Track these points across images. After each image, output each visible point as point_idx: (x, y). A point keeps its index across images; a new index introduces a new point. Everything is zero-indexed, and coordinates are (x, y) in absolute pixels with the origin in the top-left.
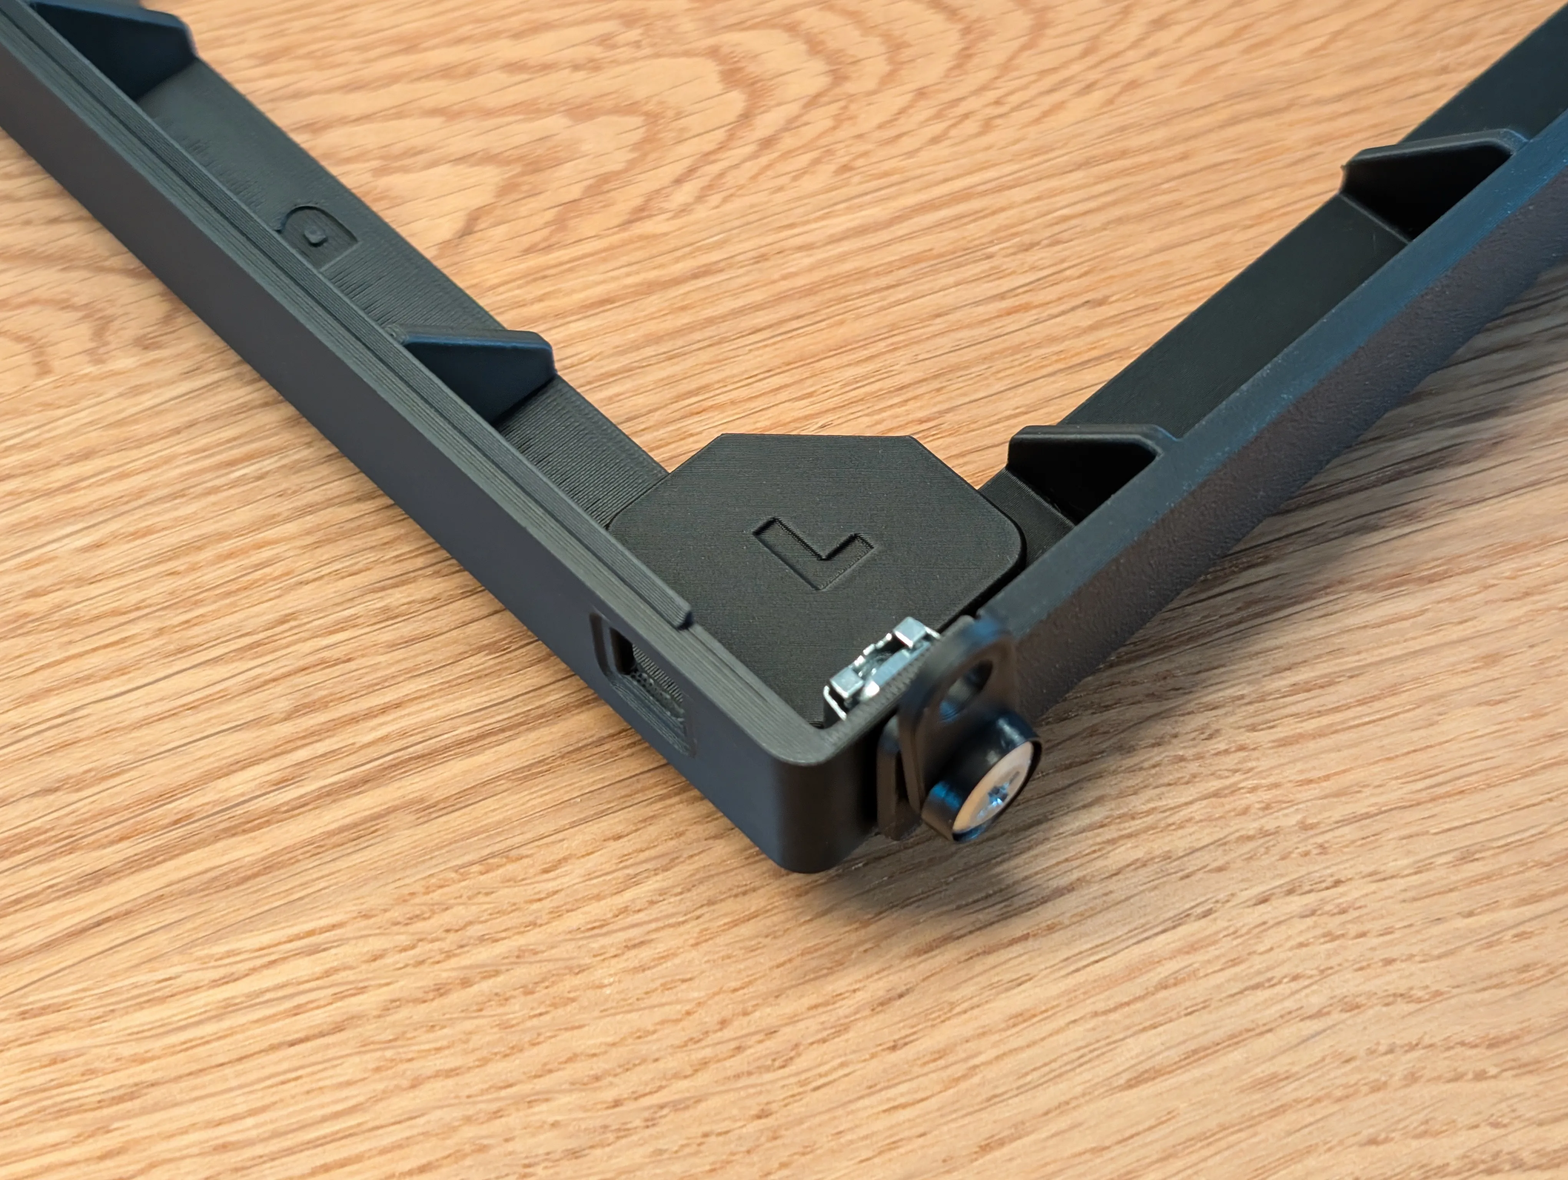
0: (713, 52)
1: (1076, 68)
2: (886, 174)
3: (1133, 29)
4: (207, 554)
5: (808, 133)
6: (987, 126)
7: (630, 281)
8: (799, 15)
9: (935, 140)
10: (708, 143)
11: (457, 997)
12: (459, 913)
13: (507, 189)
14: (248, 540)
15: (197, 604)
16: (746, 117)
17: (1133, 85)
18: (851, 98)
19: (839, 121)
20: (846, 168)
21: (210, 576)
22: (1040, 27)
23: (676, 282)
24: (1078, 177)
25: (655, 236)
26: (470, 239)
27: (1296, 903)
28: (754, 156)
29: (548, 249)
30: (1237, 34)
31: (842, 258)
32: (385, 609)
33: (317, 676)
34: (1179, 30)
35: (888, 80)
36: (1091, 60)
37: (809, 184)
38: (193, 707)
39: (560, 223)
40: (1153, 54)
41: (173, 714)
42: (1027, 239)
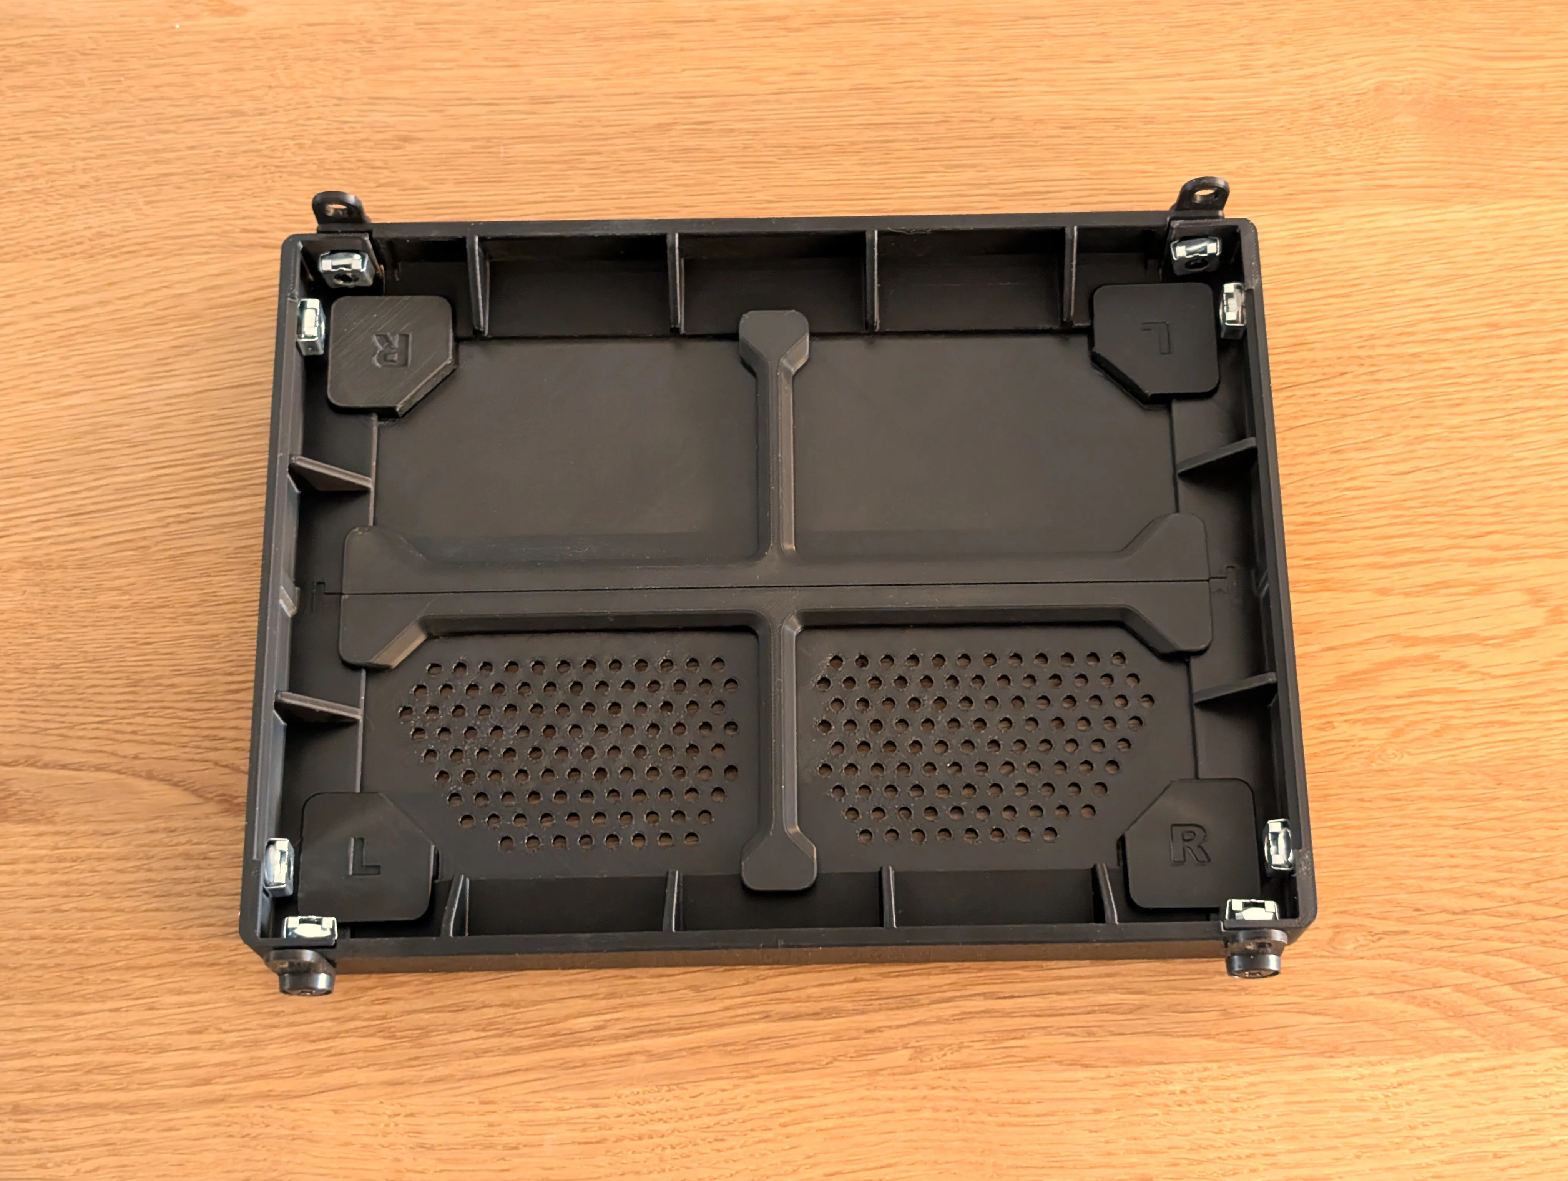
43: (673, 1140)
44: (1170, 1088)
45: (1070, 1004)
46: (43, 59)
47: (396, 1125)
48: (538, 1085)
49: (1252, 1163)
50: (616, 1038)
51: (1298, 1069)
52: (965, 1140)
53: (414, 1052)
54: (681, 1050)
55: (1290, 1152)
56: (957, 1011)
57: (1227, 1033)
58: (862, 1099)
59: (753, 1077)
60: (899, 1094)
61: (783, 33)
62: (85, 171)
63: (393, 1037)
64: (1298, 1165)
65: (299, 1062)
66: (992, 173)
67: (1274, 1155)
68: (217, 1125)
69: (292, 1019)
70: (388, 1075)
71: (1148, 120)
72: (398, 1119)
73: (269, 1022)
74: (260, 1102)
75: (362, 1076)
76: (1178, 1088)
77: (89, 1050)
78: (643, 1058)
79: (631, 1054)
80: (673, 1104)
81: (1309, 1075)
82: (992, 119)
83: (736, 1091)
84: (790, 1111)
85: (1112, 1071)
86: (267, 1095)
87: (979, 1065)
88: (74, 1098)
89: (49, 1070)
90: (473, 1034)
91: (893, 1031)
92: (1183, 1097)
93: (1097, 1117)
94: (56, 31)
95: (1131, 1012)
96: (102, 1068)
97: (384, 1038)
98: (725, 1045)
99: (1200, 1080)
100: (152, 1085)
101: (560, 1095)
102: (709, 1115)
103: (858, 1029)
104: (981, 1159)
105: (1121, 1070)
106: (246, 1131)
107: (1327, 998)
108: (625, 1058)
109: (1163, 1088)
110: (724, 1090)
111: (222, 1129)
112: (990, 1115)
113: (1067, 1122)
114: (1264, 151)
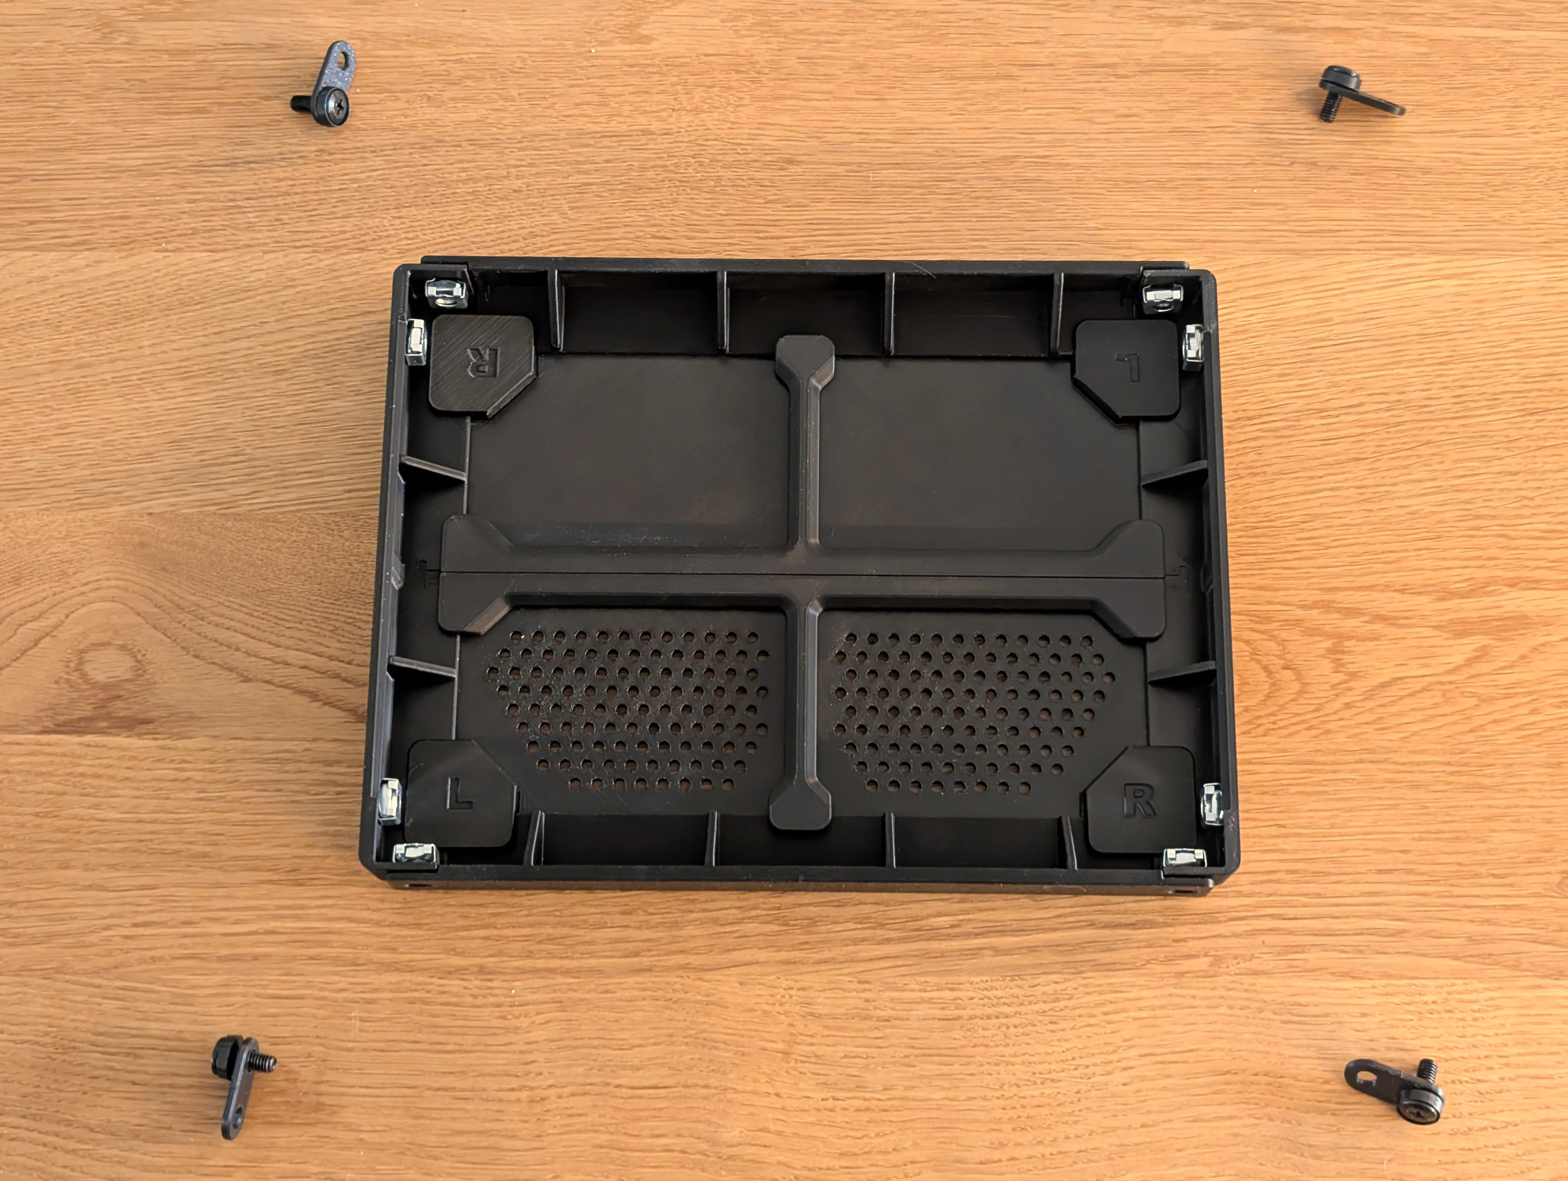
43: (1016, 1020)
44: (1424, 998)
45: (1344, 927)
46: (479, 75)
47: (791, 996)
48: (904, 970)
49: (1489, 1063)
50: (968, 935)
51: (1527, 988)
52: (1255, 1033)
53: (803, 938)
54: (1021, 948)
55: (1519, 1055)
56: (1249, 928)
57: (1472, 956)
58: (1170, 995)
59: (1081, 972)
60: (1201, 993)
61: (1113, 79)
62: (518, 177)
63: (787, 925)
64: (1526, 1066)
65: (712, 942)
66: (1290, 211)
67: (1506, 1057)
68: (645, 990)
69: (704, 906)
70: (783, 955)
71: (1426, 171)
72: (792, 992)
73: (686, 907)
74: (679, 973)
75: (762, 956)
76: (1430, 999)
77: (540, 924)
78: (991, 953)
79: (980, 949)
80: (1015, 991)
81: (1538, 993)
82: (1292, 163)
83: (1067, 984)
84: (1111, 1002)
85: (1377, 983)
86: (685, 967)
87: (1265, 973)
88: (528, 963)
89: (508, 939)
90: (851, 925)
91: (1196, 942)
92: (1434, 1007)
93: (1364, 1020)
94: (489, 50)
95: (1392, 935)
96: (551, 939)
97: (780, 925)
98: (1058, 946)
99: (1448, 993)
100: (592, 955)
101: (923, 979)
102: (1045, 1002)
103: (1167, 939)
104: (1267, 1049)
105: (1385, 982)
106: (668, 996)
107: (1554, 931)
108: (976, 952)
109: (1417, 998)
110: (1056, 983)
111: (649, 993)
112: (1275, 1013)
113: (1339, 1023)
114: (1524, 203)
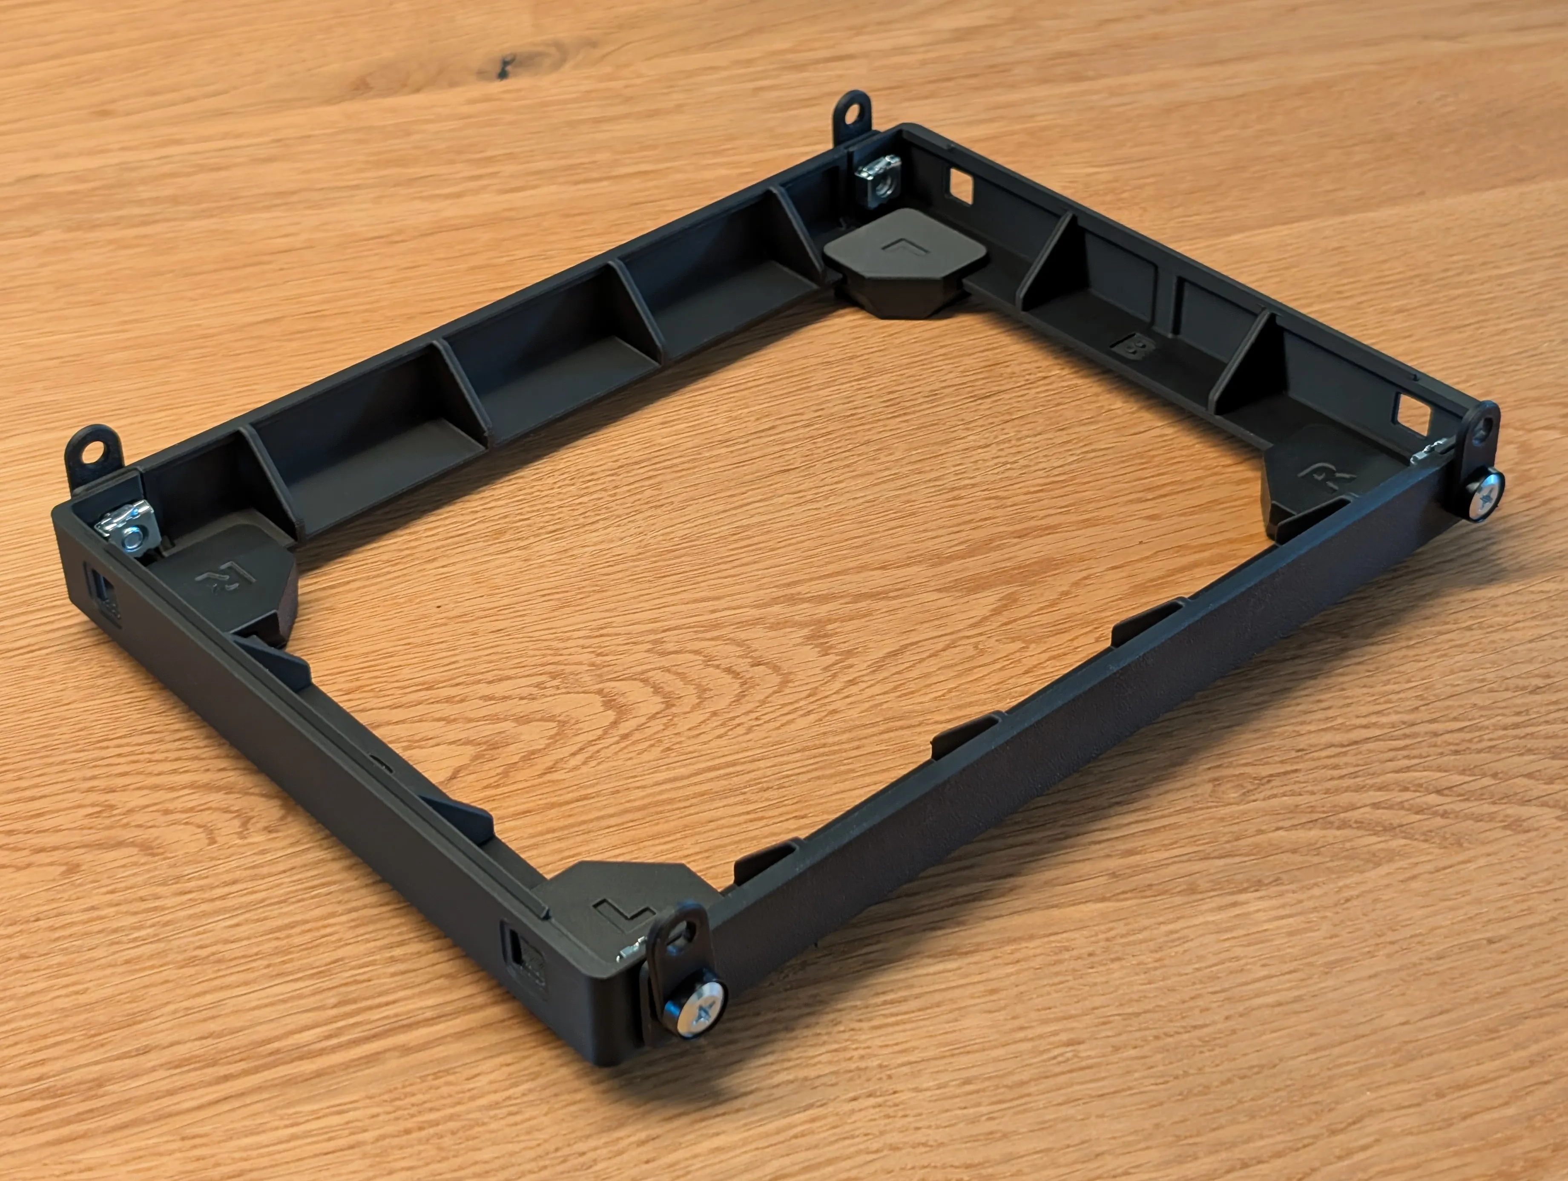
0: (600, 692)
1: (802, 703)
2: (691, 752)
3: (837, 685)
4: (297, 930)
5: (648, 732)
6: (749, 730)
7: (540, 802)
8: (650, 674)
9: (720, 737)
10: (591, 736)
11: (415, 1135)
12: (421, 1097)
13: (476, 758)
14: (320, 923)
15: (290, 953)
16: (615, 724)
17: (834, 712)
18: (675, 715)
19: (666, 727)
20: (669, 749)
21: (297, 940)
22: (785, 683)
23: (567, 803)
24: (798, 756)
25: (558, 781)
26: (455, 781)
27: (872, 1101)
28: (617, 743)
29: (498, 786)
30: (895, 689)
31: (661, 792)
32: (392, 957)
33: (353, 988)
34: (863, 685)
35: (695, 708)
36: (812, 699)
37: (646, 757)
38: (284, 1001)
39: (505, 774)
40: (847, 697)
41: (272, 1004)
42: (765, 785)
